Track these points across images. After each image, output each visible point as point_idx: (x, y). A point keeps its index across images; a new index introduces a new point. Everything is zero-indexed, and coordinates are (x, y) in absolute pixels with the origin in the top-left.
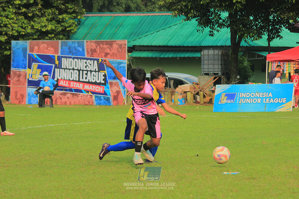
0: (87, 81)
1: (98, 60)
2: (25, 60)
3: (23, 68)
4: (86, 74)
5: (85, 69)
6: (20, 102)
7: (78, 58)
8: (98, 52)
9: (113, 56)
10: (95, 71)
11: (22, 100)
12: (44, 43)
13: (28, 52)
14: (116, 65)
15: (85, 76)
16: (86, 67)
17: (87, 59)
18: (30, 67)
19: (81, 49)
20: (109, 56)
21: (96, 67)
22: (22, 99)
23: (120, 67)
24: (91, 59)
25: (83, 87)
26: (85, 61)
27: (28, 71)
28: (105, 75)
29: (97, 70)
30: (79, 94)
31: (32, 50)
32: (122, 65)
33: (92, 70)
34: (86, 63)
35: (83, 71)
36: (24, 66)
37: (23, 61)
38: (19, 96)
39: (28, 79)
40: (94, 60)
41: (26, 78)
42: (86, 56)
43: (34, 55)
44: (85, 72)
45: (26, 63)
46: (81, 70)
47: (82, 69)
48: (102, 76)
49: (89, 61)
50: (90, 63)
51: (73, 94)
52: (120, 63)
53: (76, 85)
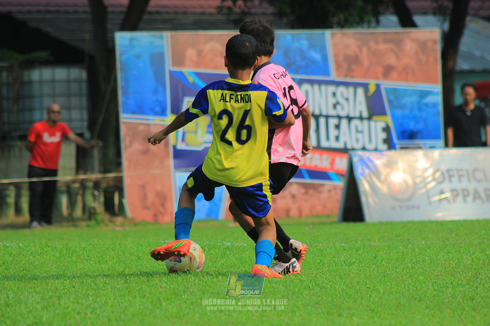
0: (340, 145)
1: (365, 86)
2: (160, 89)
4: (337, 127)
5: (332, 112)
6: (155, 216)
7: (312, 82)
8: (366, 63)
9: (407, 74)
10: (361, 118)
11: (161, 209)
12: (211, 38)
13: (169, 67)
14: (414, 99)
15: (333, 132)
16: (335, 106)
17: (338, 84)
19: (317, 56)
20: (394, 74)
21: (362, 108)
23: (426, 105)
24: (347, 85)
25: (332, 163)
26: (331, 89)
28: (387, 129)
29: (365, 114)
30: (322, 185)
31: (179, 60)
32: (430, 99)
33: (352, 115)
34: (334, 94)
35: (327, 117)
37: (156, 92)
38: (151, 198)
40: (356, 85)
42: (334, 76)
43: (187, 75)
44: (333, 122)
45: (165, 100)
46: (321, 115)
47: (324, 112)
48: (380, 130)
49: (342, 89)
50: (346, 95)
51: (306, 186)
52: (424, 94)
53: (312, 159)
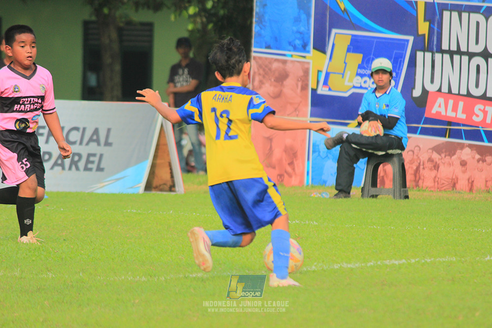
3: (295, 49)
18: (320, 46)
22: (291, 164)
27: (314, 59)
36: (298, 43)
39: (314, 91)
41: (304, 87)
